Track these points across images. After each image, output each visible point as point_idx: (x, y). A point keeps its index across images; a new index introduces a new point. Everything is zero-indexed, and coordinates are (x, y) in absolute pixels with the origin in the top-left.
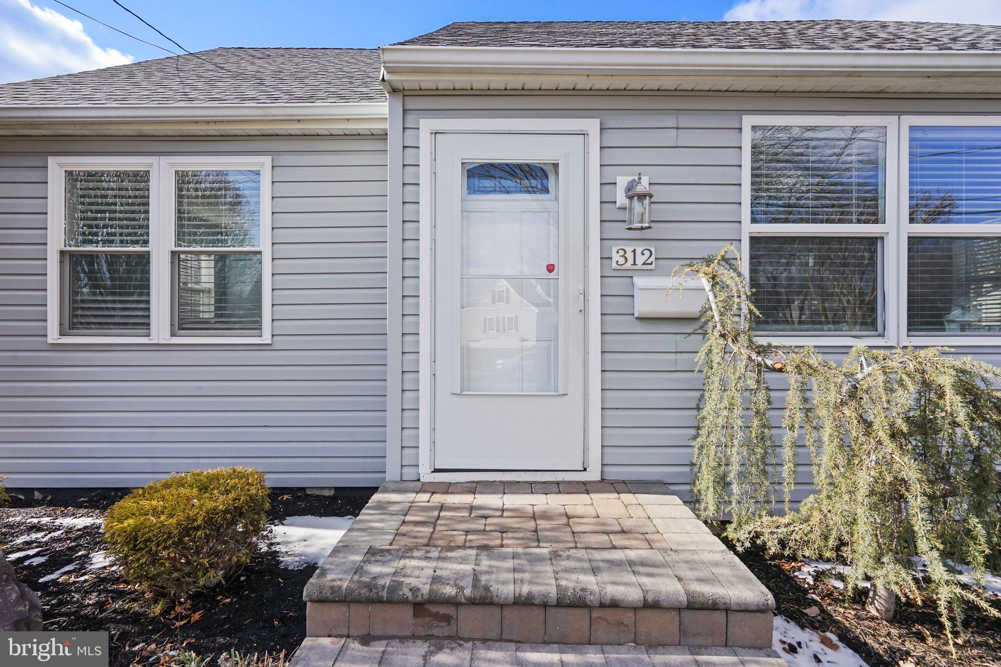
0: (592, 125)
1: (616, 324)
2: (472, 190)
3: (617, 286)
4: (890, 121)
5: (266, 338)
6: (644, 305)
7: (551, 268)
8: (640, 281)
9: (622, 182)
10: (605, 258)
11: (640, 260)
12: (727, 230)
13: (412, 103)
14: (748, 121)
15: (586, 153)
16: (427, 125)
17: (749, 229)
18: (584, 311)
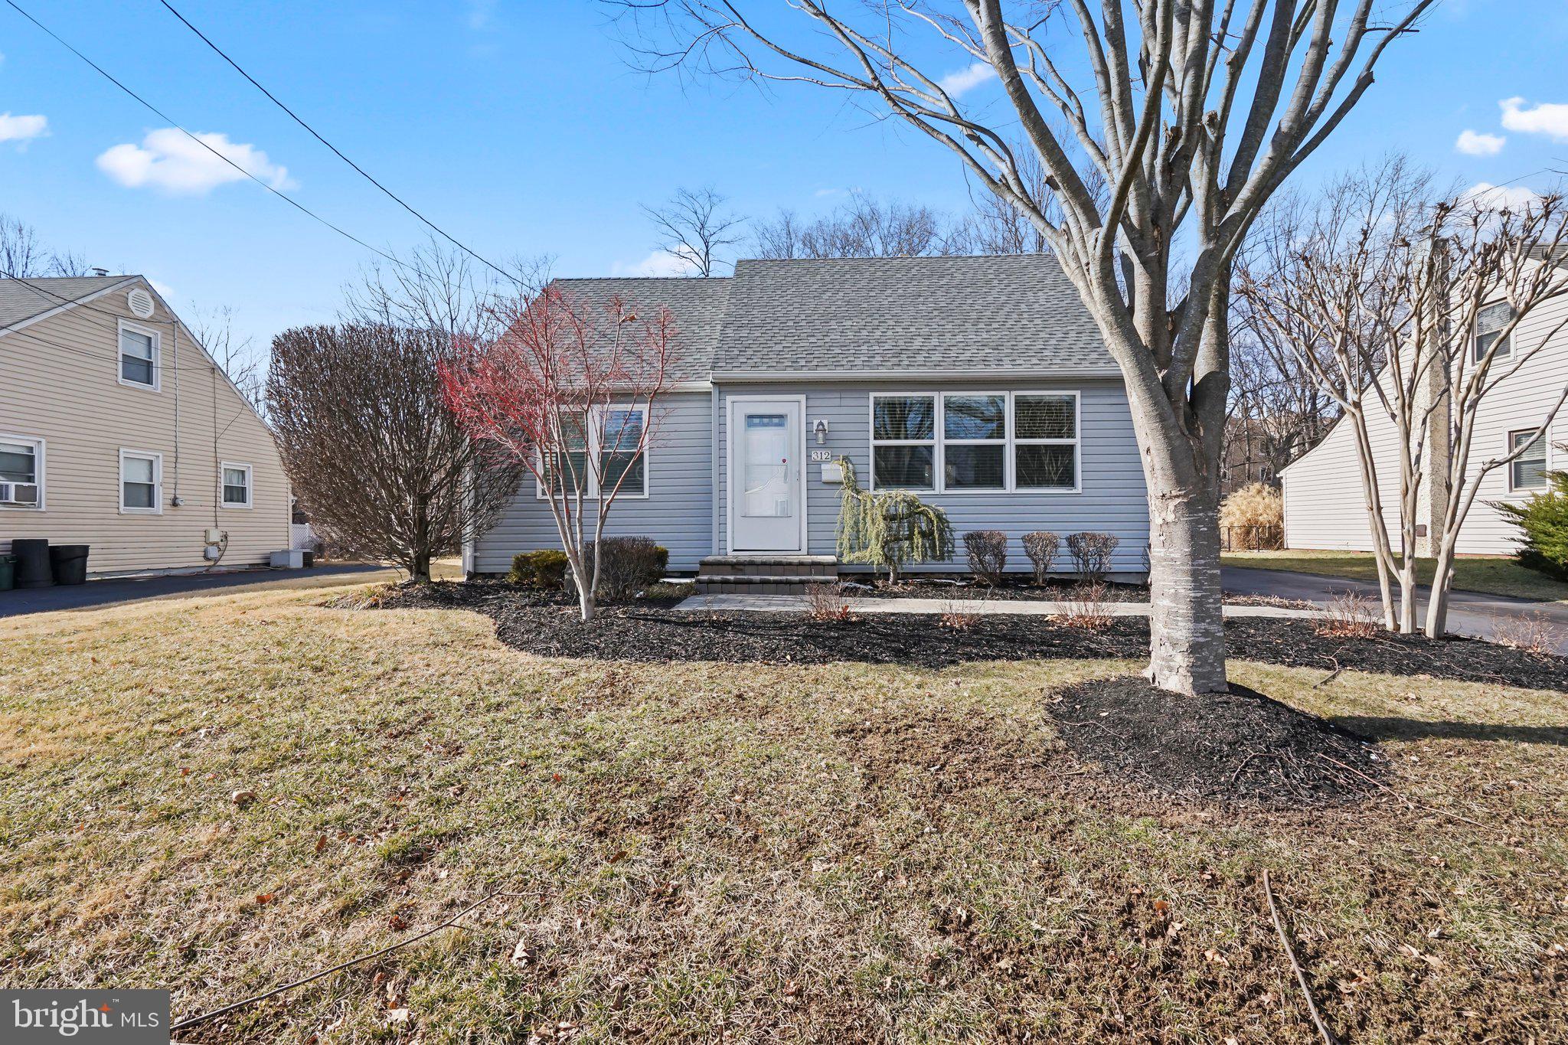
0: (802, 398)
1: (813, 485)
2: (750, 425)
3: (814, 468)
4: (935, 394)
5: (646, 495)
6: (825, 477)
7: (784, 461)
8: (824, 467)
9: (816, 422)
10: (808, 456)
11: (824, 457)
12: (862, 443)
13: (723, 389)
14: (872, 395)
15: (800, 410)
16: (729, 398)
17: (873, 443)
18: (799, 480)
